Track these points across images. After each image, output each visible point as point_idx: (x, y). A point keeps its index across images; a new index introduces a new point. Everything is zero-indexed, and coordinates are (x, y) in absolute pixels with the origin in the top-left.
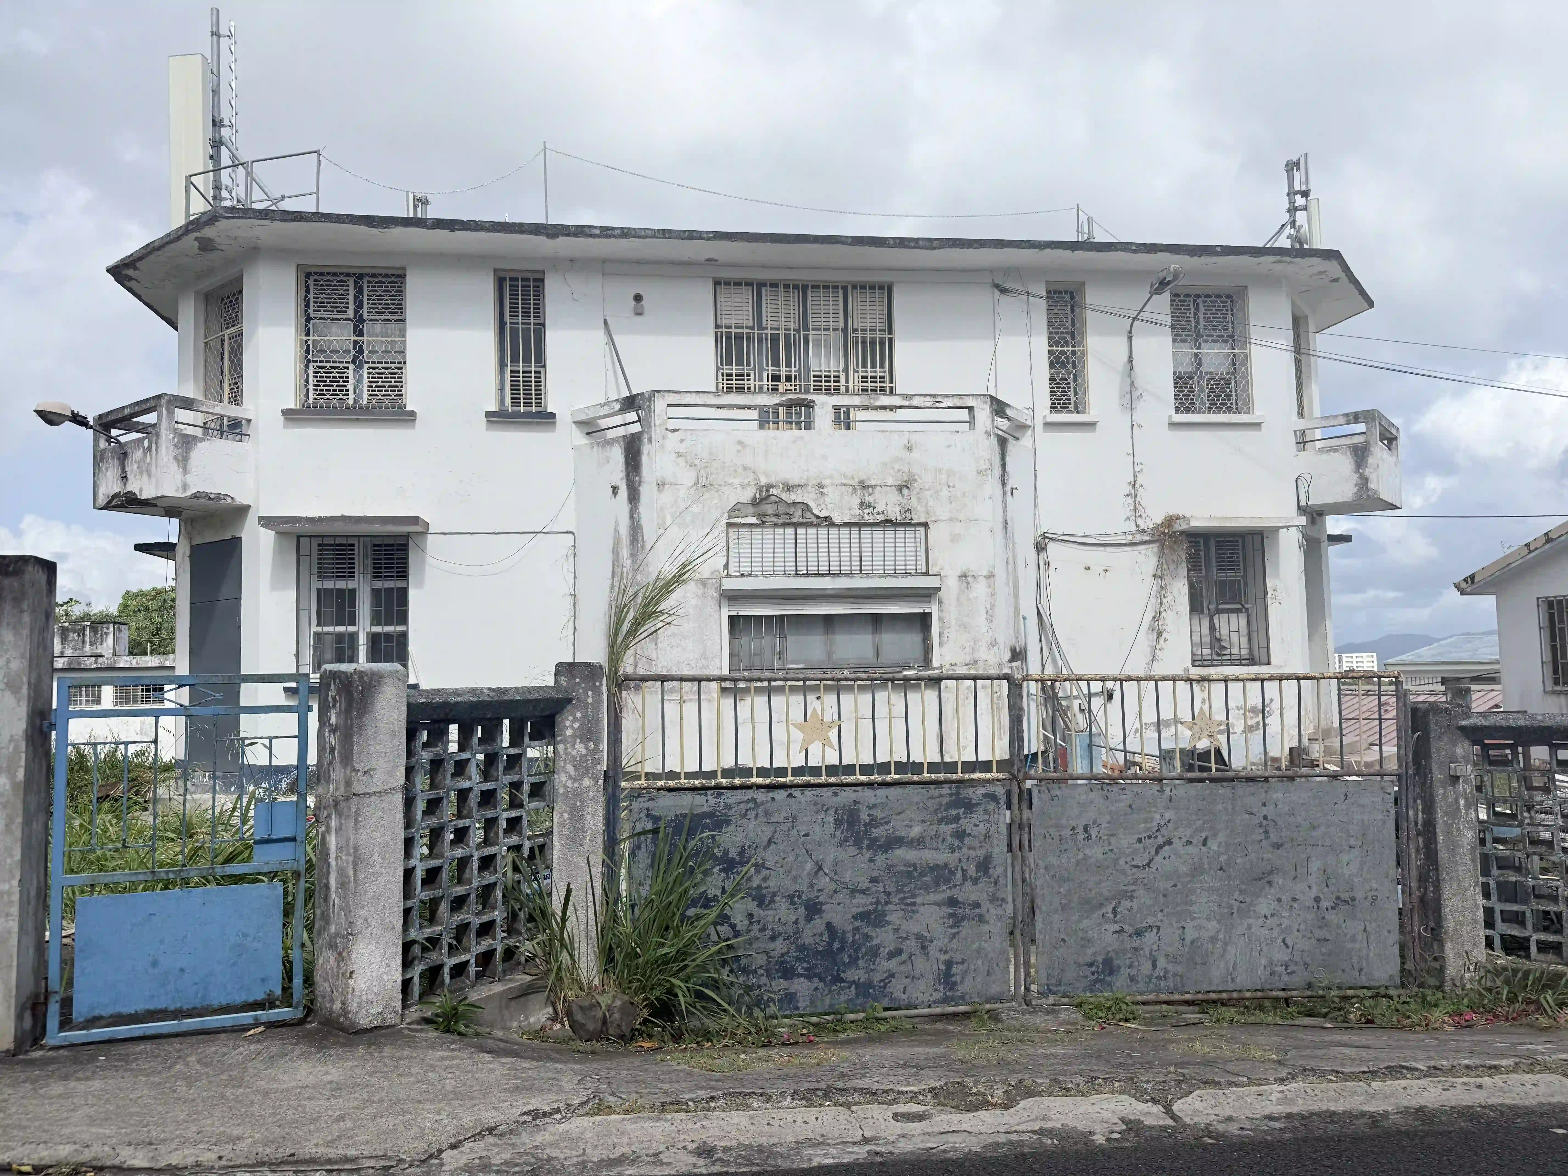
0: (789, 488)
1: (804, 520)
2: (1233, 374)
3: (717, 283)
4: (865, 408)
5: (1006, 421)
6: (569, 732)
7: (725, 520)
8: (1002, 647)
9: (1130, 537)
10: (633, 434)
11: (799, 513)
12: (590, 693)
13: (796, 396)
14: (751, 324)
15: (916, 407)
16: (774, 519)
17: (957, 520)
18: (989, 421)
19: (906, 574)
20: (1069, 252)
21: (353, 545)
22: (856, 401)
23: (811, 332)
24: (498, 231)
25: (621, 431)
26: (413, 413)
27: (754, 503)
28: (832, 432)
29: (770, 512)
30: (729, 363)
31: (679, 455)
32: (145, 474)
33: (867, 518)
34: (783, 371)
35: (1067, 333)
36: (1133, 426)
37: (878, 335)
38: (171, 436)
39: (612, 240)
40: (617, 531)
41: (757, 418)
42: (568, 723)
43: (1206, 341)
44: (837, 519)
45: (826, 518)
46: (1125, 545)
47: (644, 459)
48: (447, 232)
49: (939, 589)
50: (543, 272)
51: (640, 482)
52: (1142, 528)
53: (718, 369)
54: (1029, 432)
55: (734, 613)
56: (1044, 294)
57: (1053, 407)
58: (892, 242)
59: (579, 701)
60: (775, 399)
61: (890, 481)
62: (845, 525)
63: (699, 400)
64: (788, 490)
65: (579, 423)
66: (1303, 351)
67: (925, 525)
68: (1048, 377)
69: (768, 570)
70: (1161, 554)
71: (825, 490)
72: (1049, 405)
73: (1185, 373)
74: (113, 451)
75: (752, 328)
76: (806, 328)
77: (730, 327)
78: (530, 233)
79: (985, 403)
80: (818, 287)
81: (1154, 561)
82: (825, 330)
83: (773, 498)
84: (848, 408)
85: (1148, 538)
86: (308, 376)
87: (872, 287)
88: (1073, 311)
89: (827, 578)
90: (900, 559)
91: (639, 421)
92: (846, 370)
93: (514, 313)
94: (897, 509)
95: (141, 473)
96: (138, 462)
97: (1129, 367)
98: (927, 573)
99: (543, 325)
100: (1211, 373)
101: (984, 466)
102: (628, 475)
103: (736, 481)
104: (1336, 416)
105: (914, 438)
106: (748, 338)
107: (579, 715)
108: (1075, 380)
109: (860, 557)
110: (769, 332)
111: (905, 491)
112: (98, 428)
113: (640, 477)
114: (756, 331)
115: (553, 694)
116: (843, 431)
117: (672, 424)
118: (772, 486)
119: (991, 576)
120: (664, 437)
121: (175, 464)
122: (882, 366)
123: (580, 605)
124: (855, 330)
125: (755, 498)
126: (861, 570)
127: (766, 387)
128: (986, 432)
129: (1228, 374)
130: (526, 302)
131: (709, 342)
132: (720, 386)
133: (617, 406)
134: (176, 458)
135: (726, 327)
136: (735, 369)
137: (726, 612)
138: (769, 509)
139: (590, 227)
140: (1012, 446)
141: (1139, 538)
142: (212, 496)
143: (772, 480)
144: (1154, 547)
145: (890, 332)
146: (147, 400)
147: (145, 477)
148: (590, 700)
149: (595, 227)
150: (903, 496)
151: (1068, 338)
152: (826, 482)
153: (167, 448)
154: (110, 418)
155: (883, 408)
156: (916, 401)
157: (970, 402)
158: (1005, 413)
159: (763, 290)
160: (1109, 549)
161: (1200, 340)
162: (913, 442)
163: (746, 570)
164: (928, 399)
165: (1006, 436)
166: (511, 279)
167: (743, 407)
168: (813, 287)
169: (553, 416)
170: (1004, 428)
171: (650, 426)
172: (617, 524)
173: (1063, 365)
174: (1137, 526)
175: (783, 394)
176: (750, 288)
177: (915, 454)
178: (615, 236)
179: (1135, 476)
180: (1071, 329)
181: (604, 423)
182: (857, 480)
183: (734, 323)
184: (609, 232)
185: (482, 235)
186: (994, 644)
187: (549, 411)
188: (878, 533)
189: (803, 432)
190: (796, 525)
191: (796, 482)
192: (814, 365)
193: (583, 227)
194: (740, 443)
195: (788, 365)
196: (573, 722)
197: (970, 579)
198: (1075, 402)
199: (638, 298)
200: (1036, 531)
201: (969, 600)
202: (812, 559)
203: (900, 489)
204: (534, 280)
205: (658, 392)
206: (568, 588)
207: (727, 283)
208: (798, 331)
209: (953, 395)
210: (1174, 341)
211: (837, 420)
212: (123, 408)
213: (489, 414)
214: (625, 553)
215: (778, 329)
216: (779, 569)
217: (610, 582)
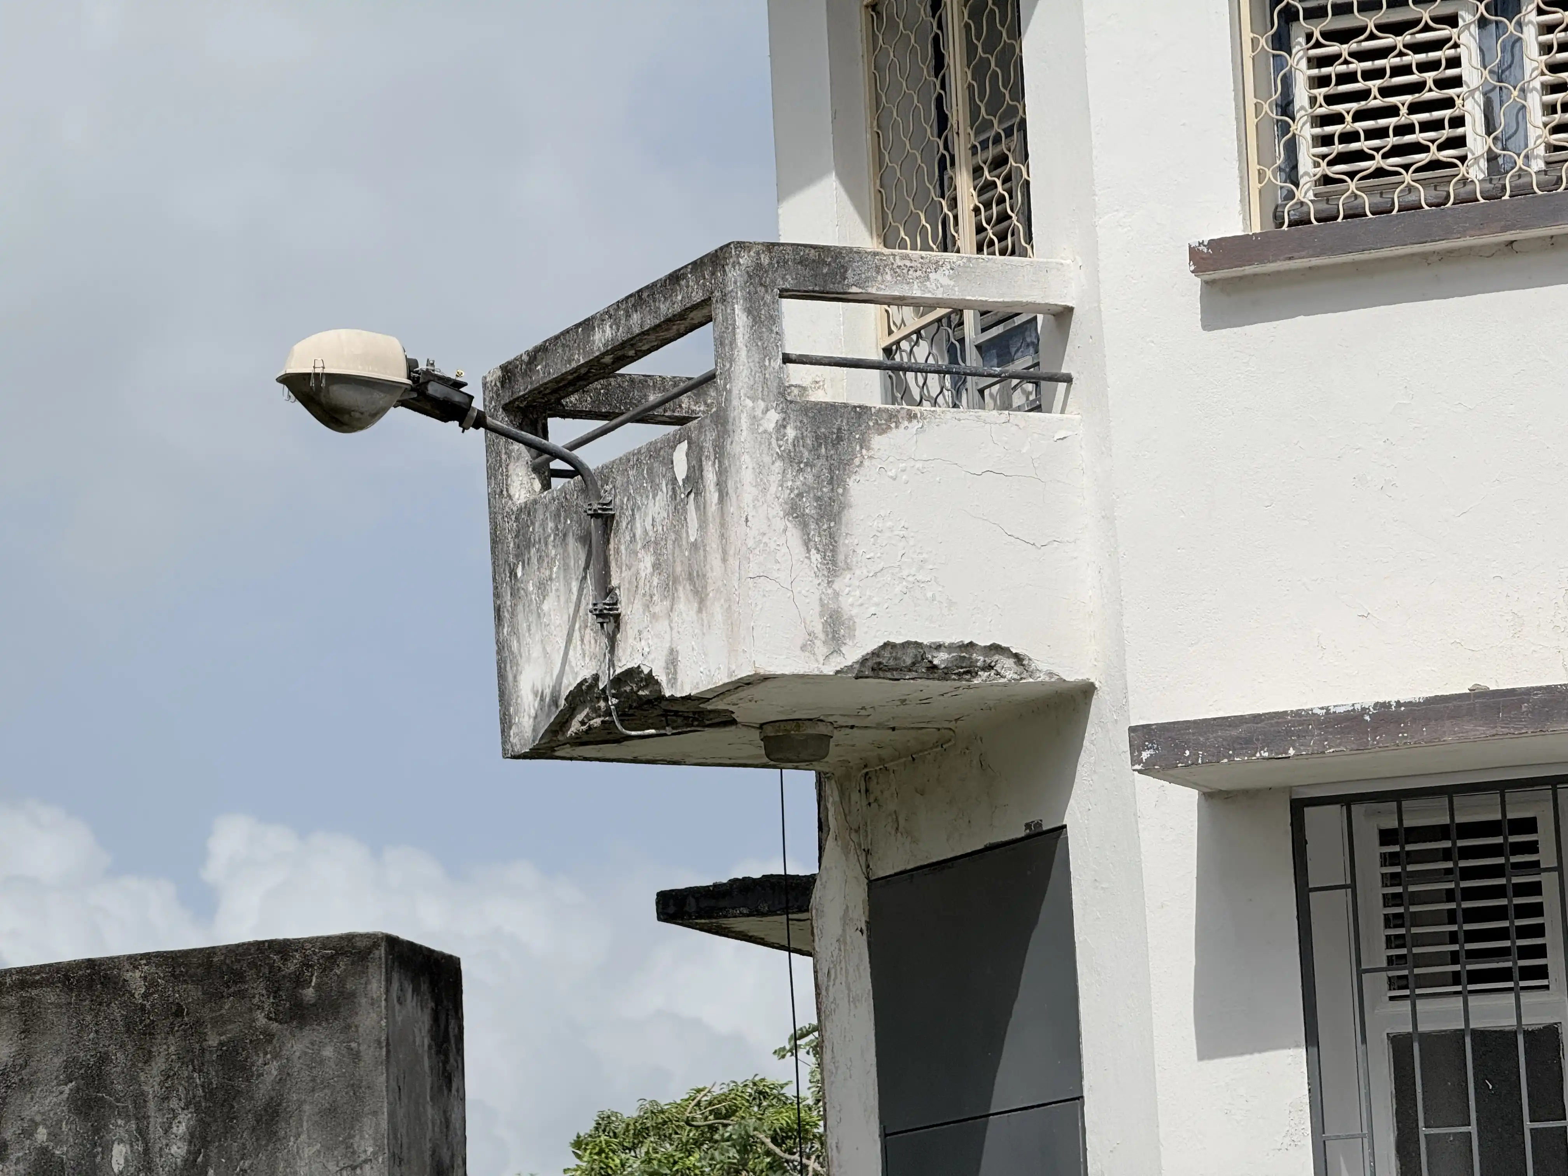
21: (1529, 825)
32: (683, 591)
38: (774, 416)
74: (563, 509)
86: (1287, 83)
95: (669, 587)
96: (655, 545)
112: (501, 421)
121: (794, 536)
134: (794, 511)
142: (940, 659)
146: (675, 278)
147: (685, 606)
153: (760, 469)
154: (546, 372)
212: (588, 325)
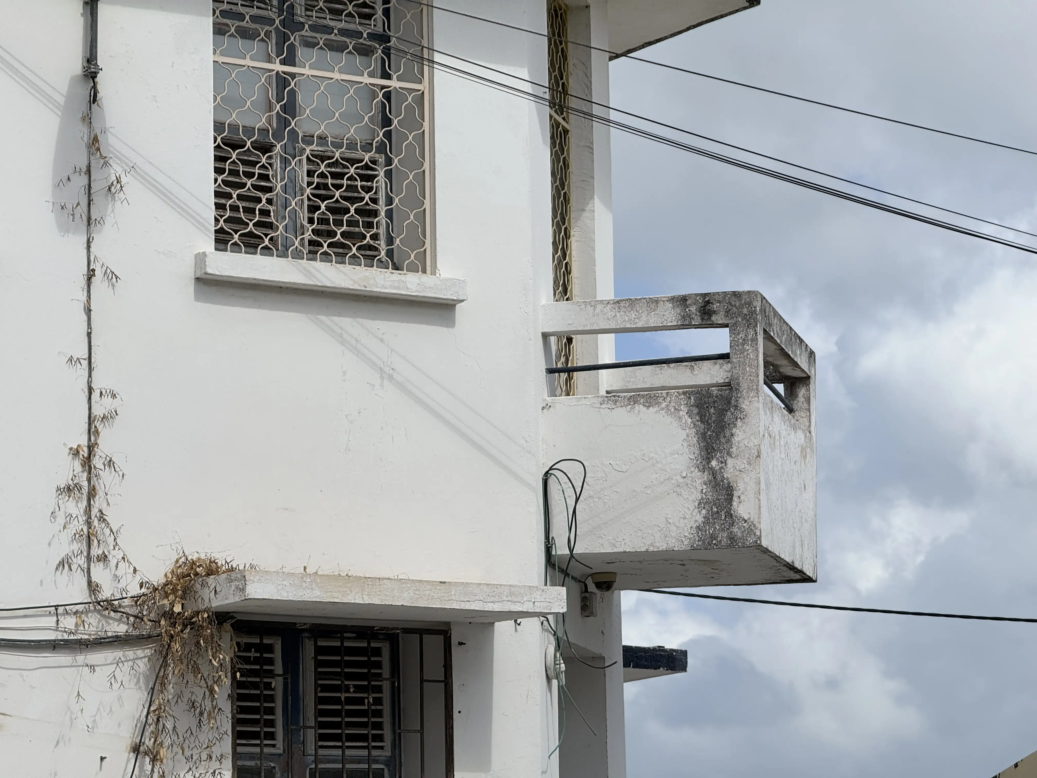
2: (381, 149)
43: (309, 44)
46: (53, 646)
66: (573, 103)
73: (249, 131)
81: (135, 701)
97: (84, 91)
100: (322, 139)
104: (656, 301)
129: (367, 147)
144: (140, 659)
161: (294, 39)
174: (93, 587)
179: (93, 432)
210: (219, 31)
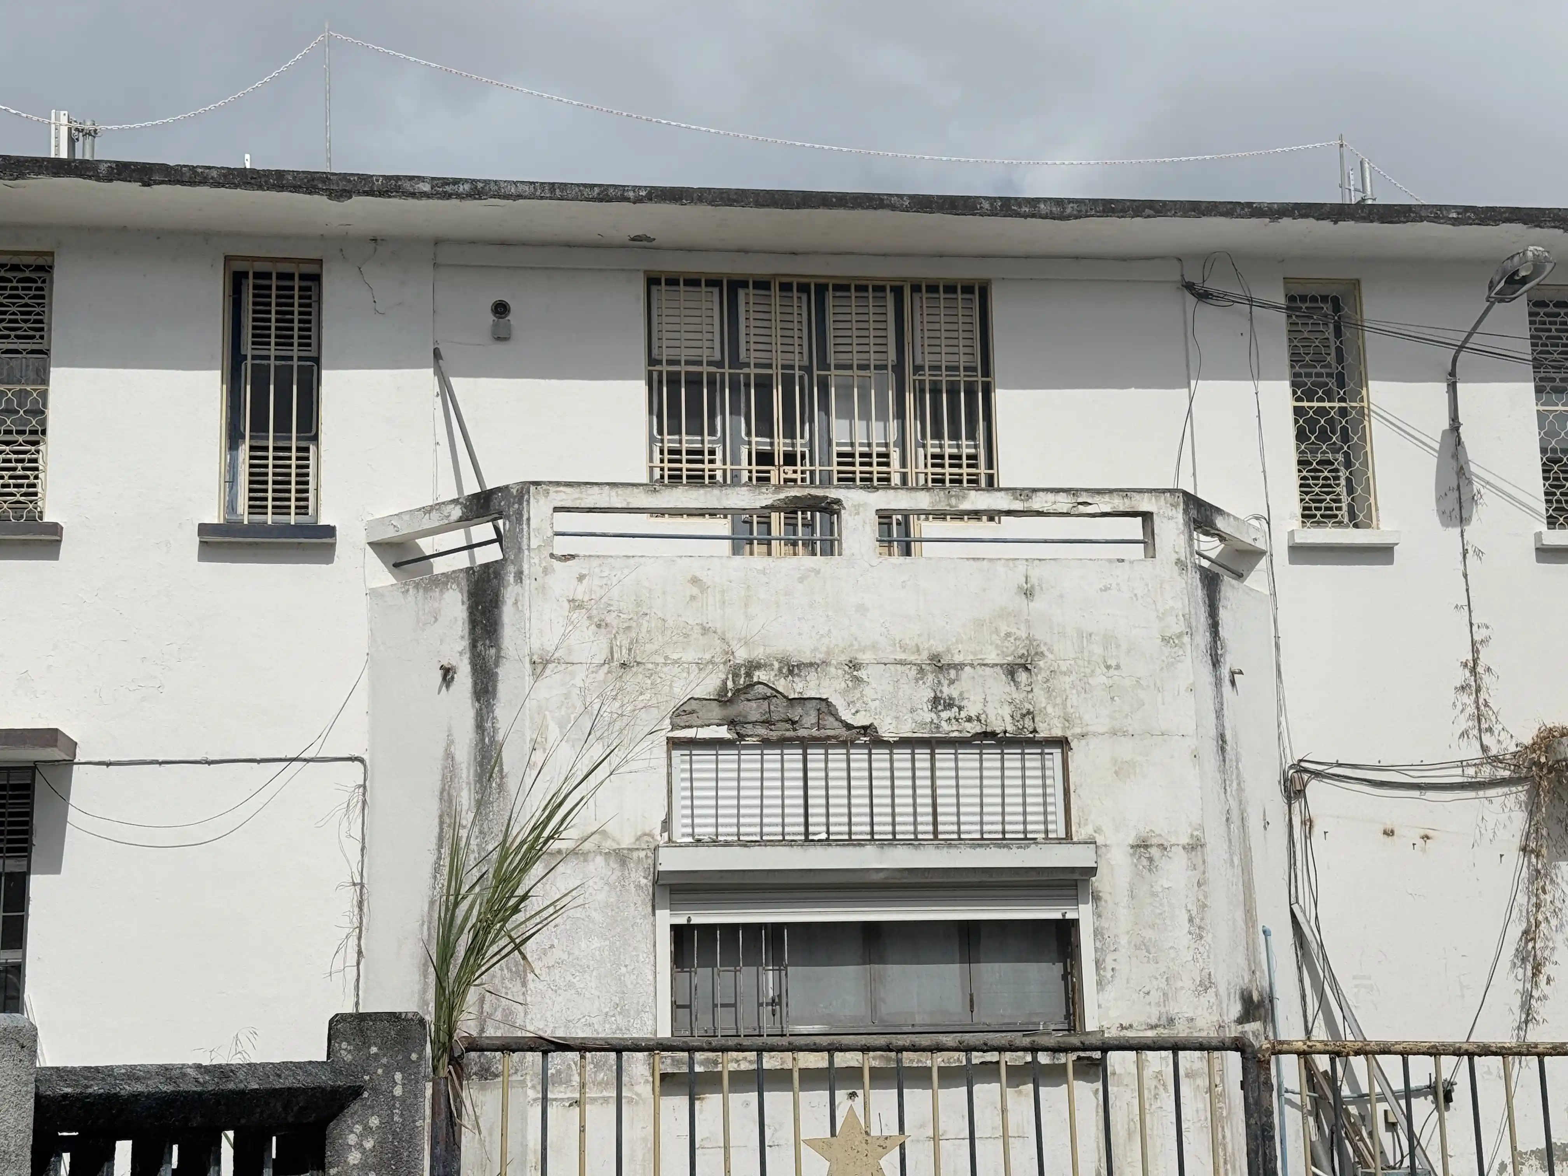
0: (792, 669)
1: (823, 733)
3: (652, 281)
4: (940, 515)
5: (1216, 542)
6: (354, 1158)
7: (666, 731)
8: (1223, 991)
9: (1471, 771)
10: (486, 566)
11: (811, 719)
12: (398, 1076)
13: (806, 492)
14: (717, 356)
15: (1039, 513)
16: (762, 731)
17: (1125, 734)
18: (1182, 540)
19: (1026, 840)
20: (1327, 224)
22: (923, 500)
23: (833, 372)
24: (236, 186)
25: (461, 561)
26: (55, 529)
27: (723, 699)
28: (875, 562)
29: (754, 716)
30: (675, 429)
31: (576, 604)
33: (949, 730)
34: (780, 445)
35: (1330, 375)
36: (1465, 552)
37: (962, 377)
39: (454, 202)
40: (449, 756)
41: (727, 532)
42: (352, 1139)
44: (888, 730)
45: (865, 729)
46: (1462, 786)
47: (508, 614)
48: (136, 186)
49: (1092, 871)
50: (320, 262)
51: (498, 657)
52: (1493, 752)
53: (652, 440)
54: (1263, 563)
55: (682, 920)
56: (1282, 301)
57: (1307, 516)
58: (986, 205)
59: (375, 1090)
60: (764, 498)
61: (992, 657)
62: (905, 742)
63: (616, 499)
64: (791, 672)
65: (380, 547)
67: (1062, 743)
68: (1294, 457)
69: (751, 831)
70: (1533, 807)
71: (863, 674)
72: (1298, 511)
73: (1563, 452)
75: (720, 364)
76: (824, 364)
77: (678, 362)
78: (295, 188)
79: (1175, 506)
80: (846, 288)
81: (1519, 819)
82: (861, 367)
83: (760, 689)
84: (906, 515)
85: (1507, 774)
87: (950, 289)
88: (1338, 333)
89: (870, 849)
90: (1014, 809)
91: (499, 539)
92: (902, 443)
93: (261, 337)
94: (1006, 711)
97: (1452, 441)
98: (1068, 837)
99: (317, 360)
101: (1176, 627)
102: (473, 646)
103: (690, 655)
105: (1036, 573)
106: (712, 383)
107: (374, 1122)
108: (1348, 464)
109: (934, 806)
110: (753, 371)
111: (1022, 676)
113: (499, 650)
114: (727, 371)
115: (325, 1079)
116: (898, 560)
117: (562, 546)
118: (759, 666)
119: (1195, 846)
120: (546, 571)
122: (972, 435)
123: (373, 903)
124: (918, 369)
125: (724, 689)
126: (935, 832)
127: (745, 476)
128: (1178, 562)
130: (284, 317)
131: (638, 389)
132: (657, 474)
133: (457, 512)
135: (670, 362)
136: (687, 442)
137: (666, 918)
138: (753, 710)
139: (411, 178)
140: (1229, 589)
141: (1486, 772)
143: (758, 653)
144: (1521, 792)
145: (986, 372)
148: (398, 1091)
149: (421, 179)
150: (1017, 684)
151: (1332, 384)
152: (864, 657)
155: (975, 515)
156: (1038, 502)
157: (1145, 504)
158: (1212, 525)
159: (741, 293)
160: (1430, 795)
162: (1034, 580)
163: (705, 831)
164: (1062, 497)
165: (1216, 569)
166: (257, 275)
167: (700, 513)
168: (837, 288)
169: (330, 531)
170: (1213, 555)
171: (520, 549)
172: (450, 743)
173: (1324, 436)
174: (1484, 748)
175: (778, 488)
176: (716, 291)
177: (1038, 604)
178: (459, 196)
179: (1475, 651)
180: (1335, 369)
181: (427, 545)
182: (925, 655)
183: (684, 354)
184: (448, 189)
185: (204, 191)
186: (1206, 984)
187: (323, 521)
188: (969, 760)
189: (818, 561)
190: (805, 744)
191: (806, 658)
192: (839, 430)
193: (398, 178)
194: (695, 581)
195: (789, 433)
196: (361, 1136)
197: (1154, 852)
198: (1351, 507)
199: (501, 309)
200: (1282, 756)
201: (1154, 894)
202: (839, 810)
203: (1011, 671)
204: (303, 277)
205: (537, 484)
206: (349, 870)
207: (672, 282)
208: (808, 369)
209: (1111, 491)
210: (1539, 390)
211: (885, 540)
213: (204, 529)
214: (465, 798)
215: (769, 366)
216: (773, 830)
217: (432, 858)
